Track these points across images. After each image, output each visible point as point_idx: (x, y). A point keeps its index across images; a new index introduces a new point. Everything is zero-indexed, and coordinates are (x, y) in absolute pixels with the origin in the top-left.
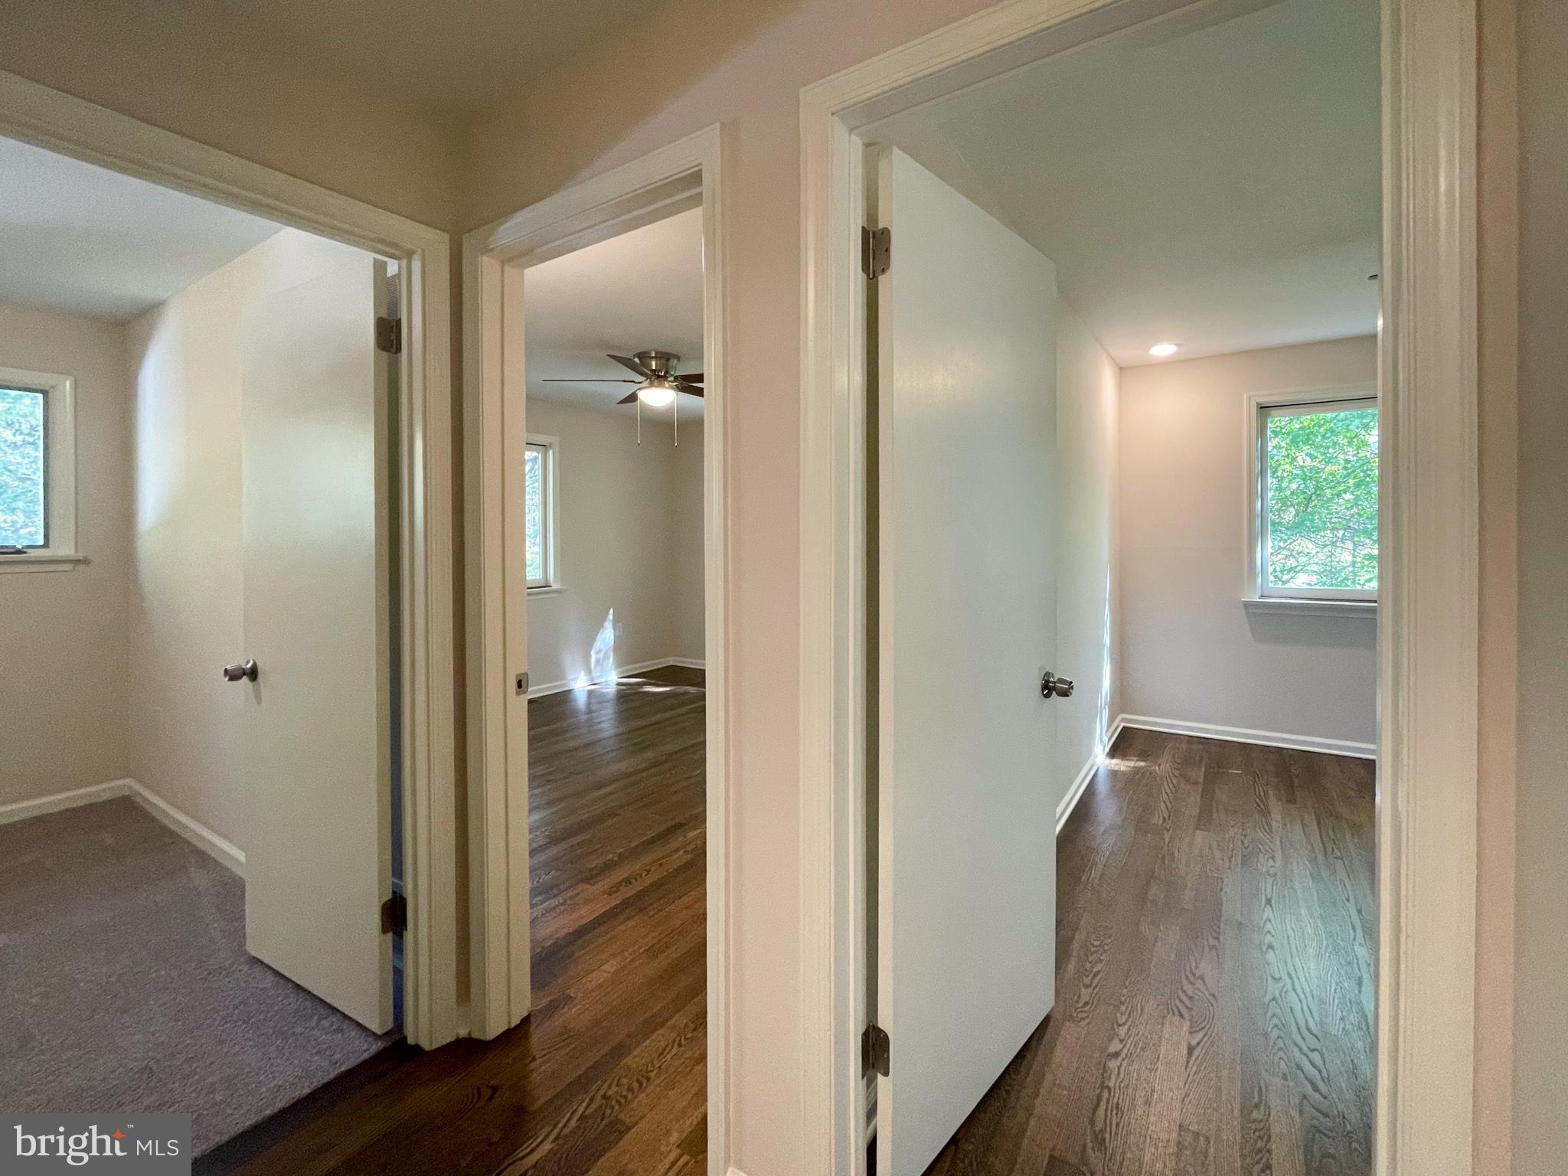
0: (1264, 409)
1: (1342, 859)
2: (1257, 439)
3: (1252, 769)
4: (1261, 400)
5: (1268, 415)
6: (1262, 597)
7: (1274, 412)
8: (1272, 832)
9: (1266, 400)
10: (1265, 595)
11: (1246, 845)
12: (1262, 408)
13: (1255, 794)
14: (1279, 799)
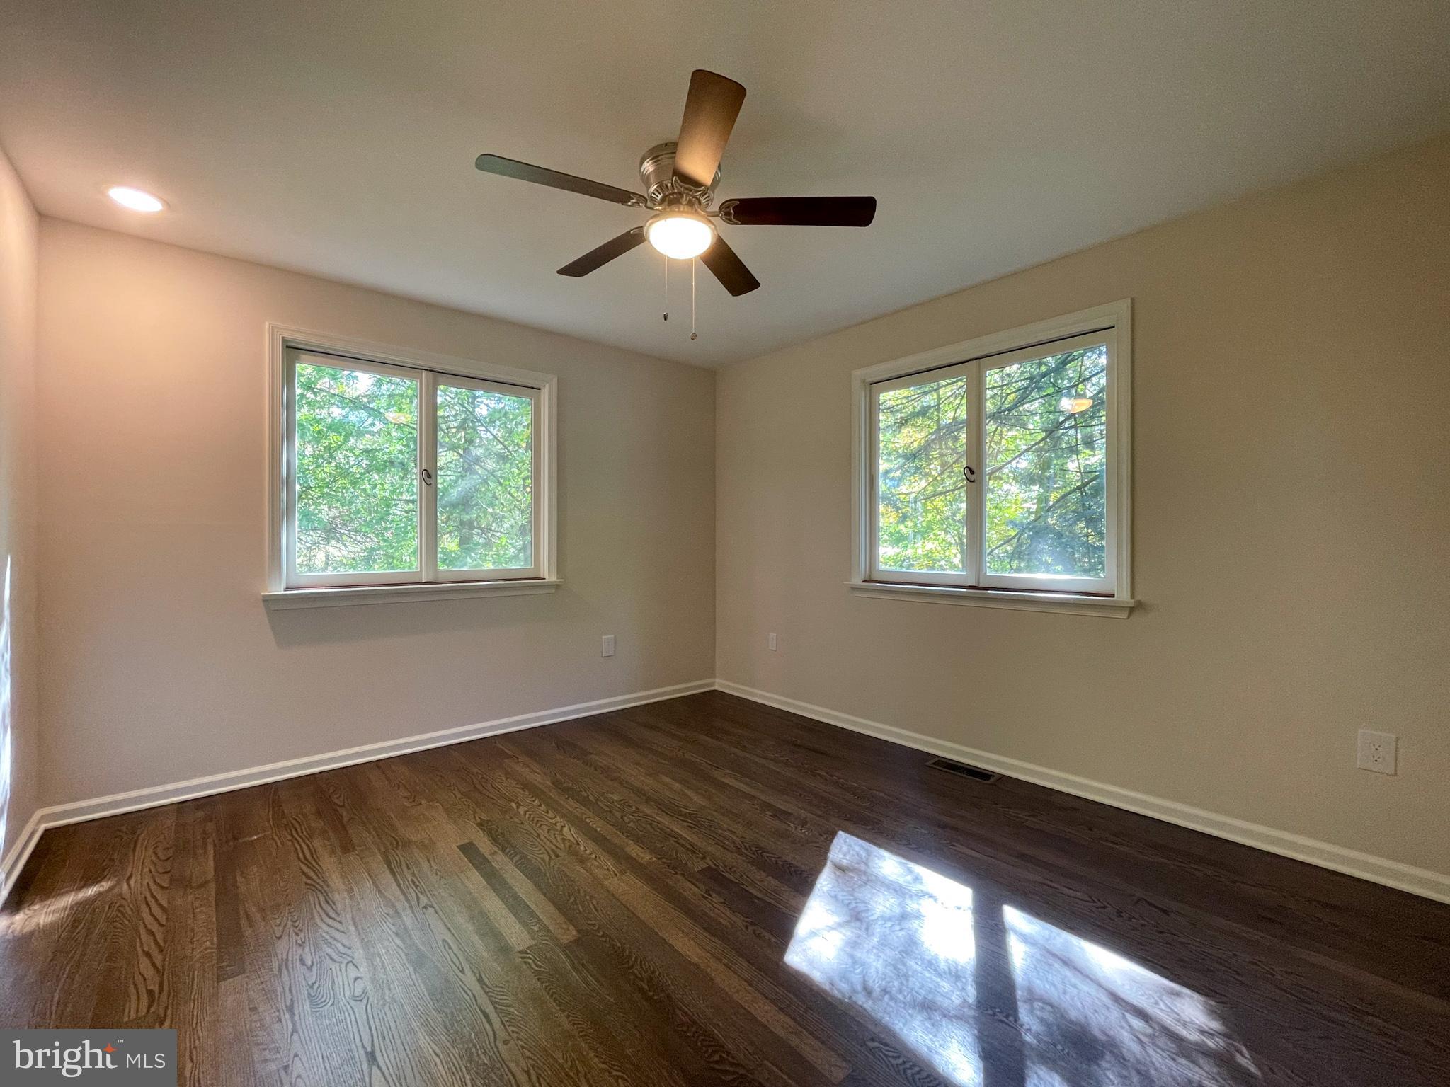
0: (292, 350)
1: (432, 907)
2: (283, 387)
3: (284, 821)
4: (288, 335)
5: (297, 359)
6: (287, 589)
7: (304, 356)
8: (338, 915)
9: (297, 337)
10: (289, 586)
11: (309, 963)
12: (288, 347)
13: (299, 858)
14: (333, 852)
